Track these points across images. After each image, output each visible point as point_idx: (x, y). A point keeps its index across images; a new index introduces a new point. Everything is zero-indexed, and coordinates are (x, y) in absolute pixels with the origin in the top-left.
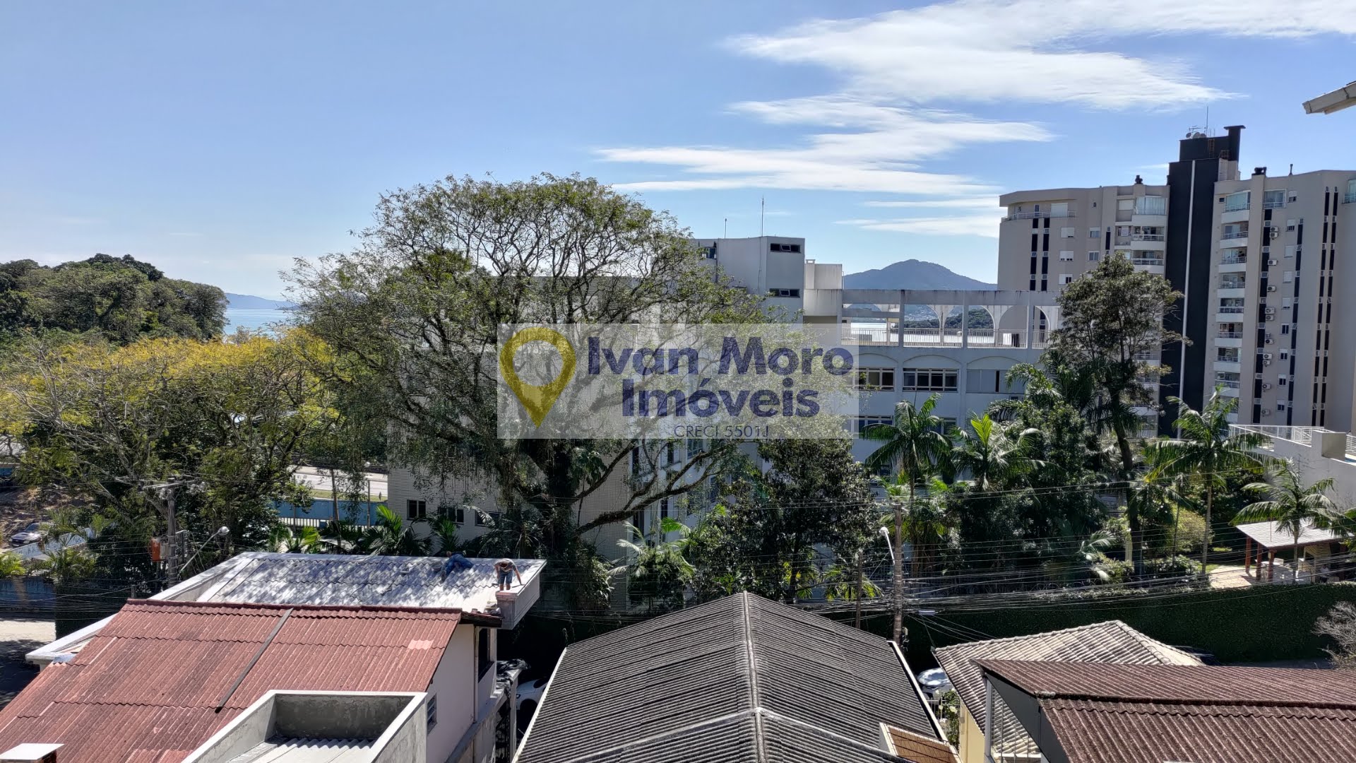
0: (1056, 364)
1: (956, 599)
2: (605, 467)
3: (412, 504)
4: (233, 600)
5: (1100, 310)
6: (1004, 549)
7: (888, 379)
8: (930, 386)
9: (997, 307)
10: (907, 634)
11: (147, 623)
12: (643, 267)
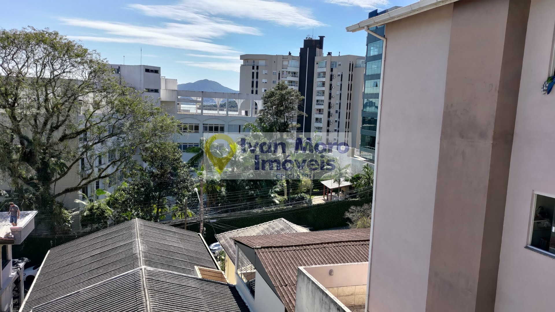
0: (261, 123)
1: (225, 215)
2: (67, 167)
5: (276, 102)
6: (243, 194)
7: (197, 128)
8: (214, 131)
9: (240, 100)
10: (205, 230)
12: (84, 75)
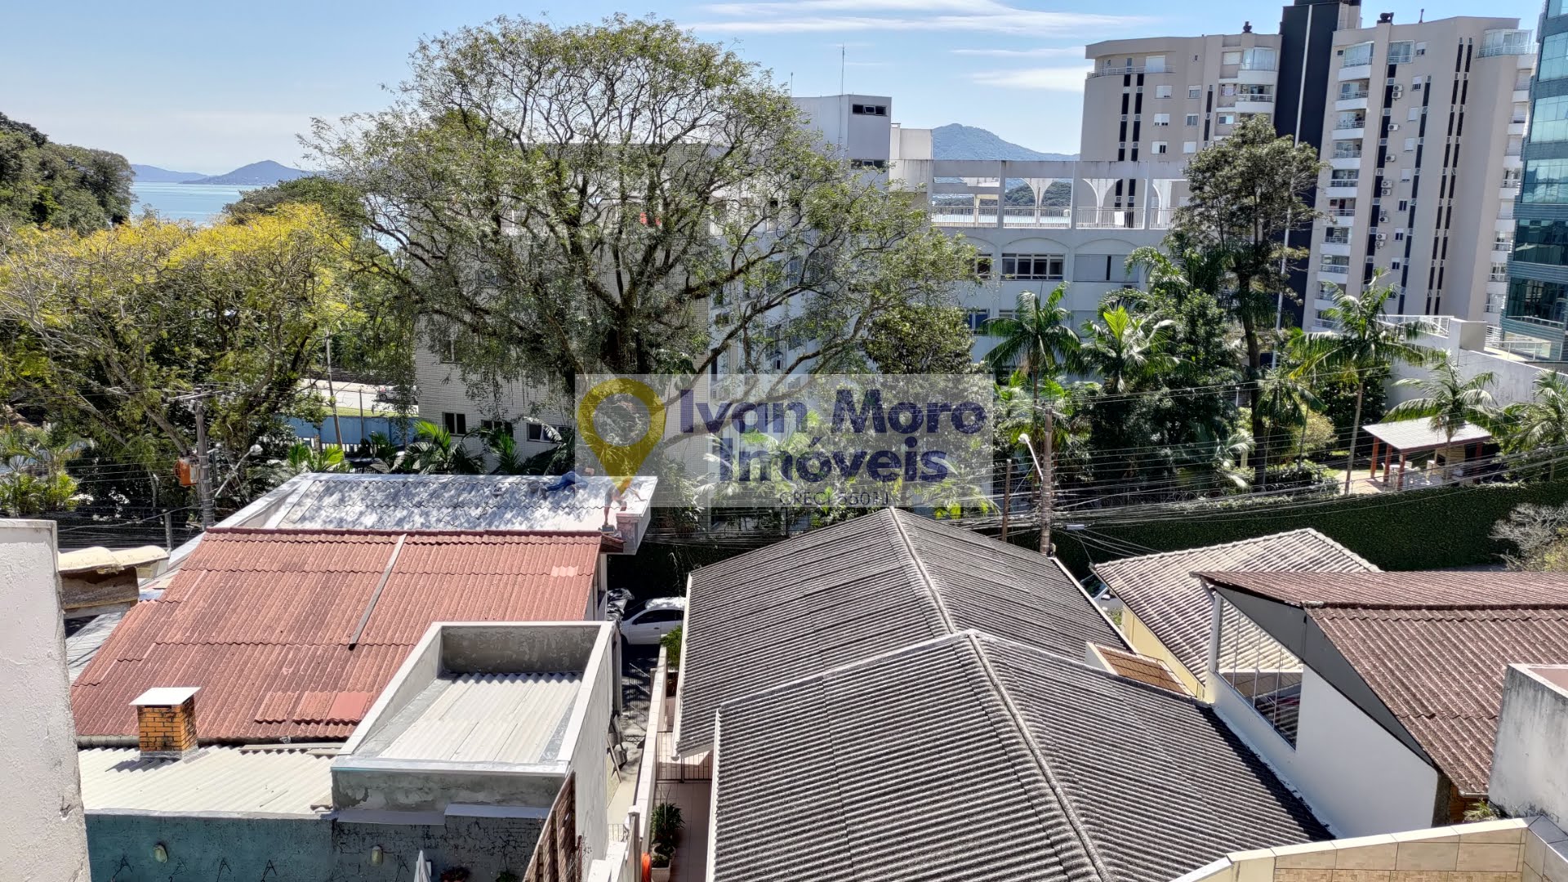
0: (1182, 248)
1: (1109, 511)
2: (695, 371)
3: (448, 418)
5: (1233, 185)
6: (1138, 458)
7: (984, 267)
8: (1032, 274)
9: (1103, 181)
10: (1055, 549)
11: (237, 554)
12: (733, 131)
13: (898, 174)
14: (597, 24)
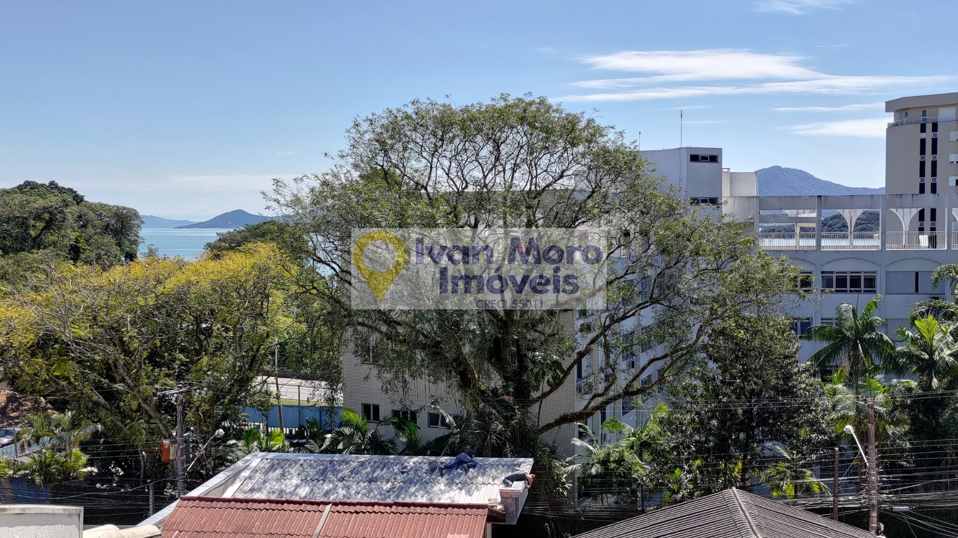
1: (932, 495)
2: (564, 370)
3: (366, 408)
4: (257, 496)
6: (955, 448)
7: (806, 283)
8: (848, 288)
9: (907, 210)
10: (882, 529)
11: (202, 518)
12: (593, 179)
13: (729, 208)
14: (487, 102)
